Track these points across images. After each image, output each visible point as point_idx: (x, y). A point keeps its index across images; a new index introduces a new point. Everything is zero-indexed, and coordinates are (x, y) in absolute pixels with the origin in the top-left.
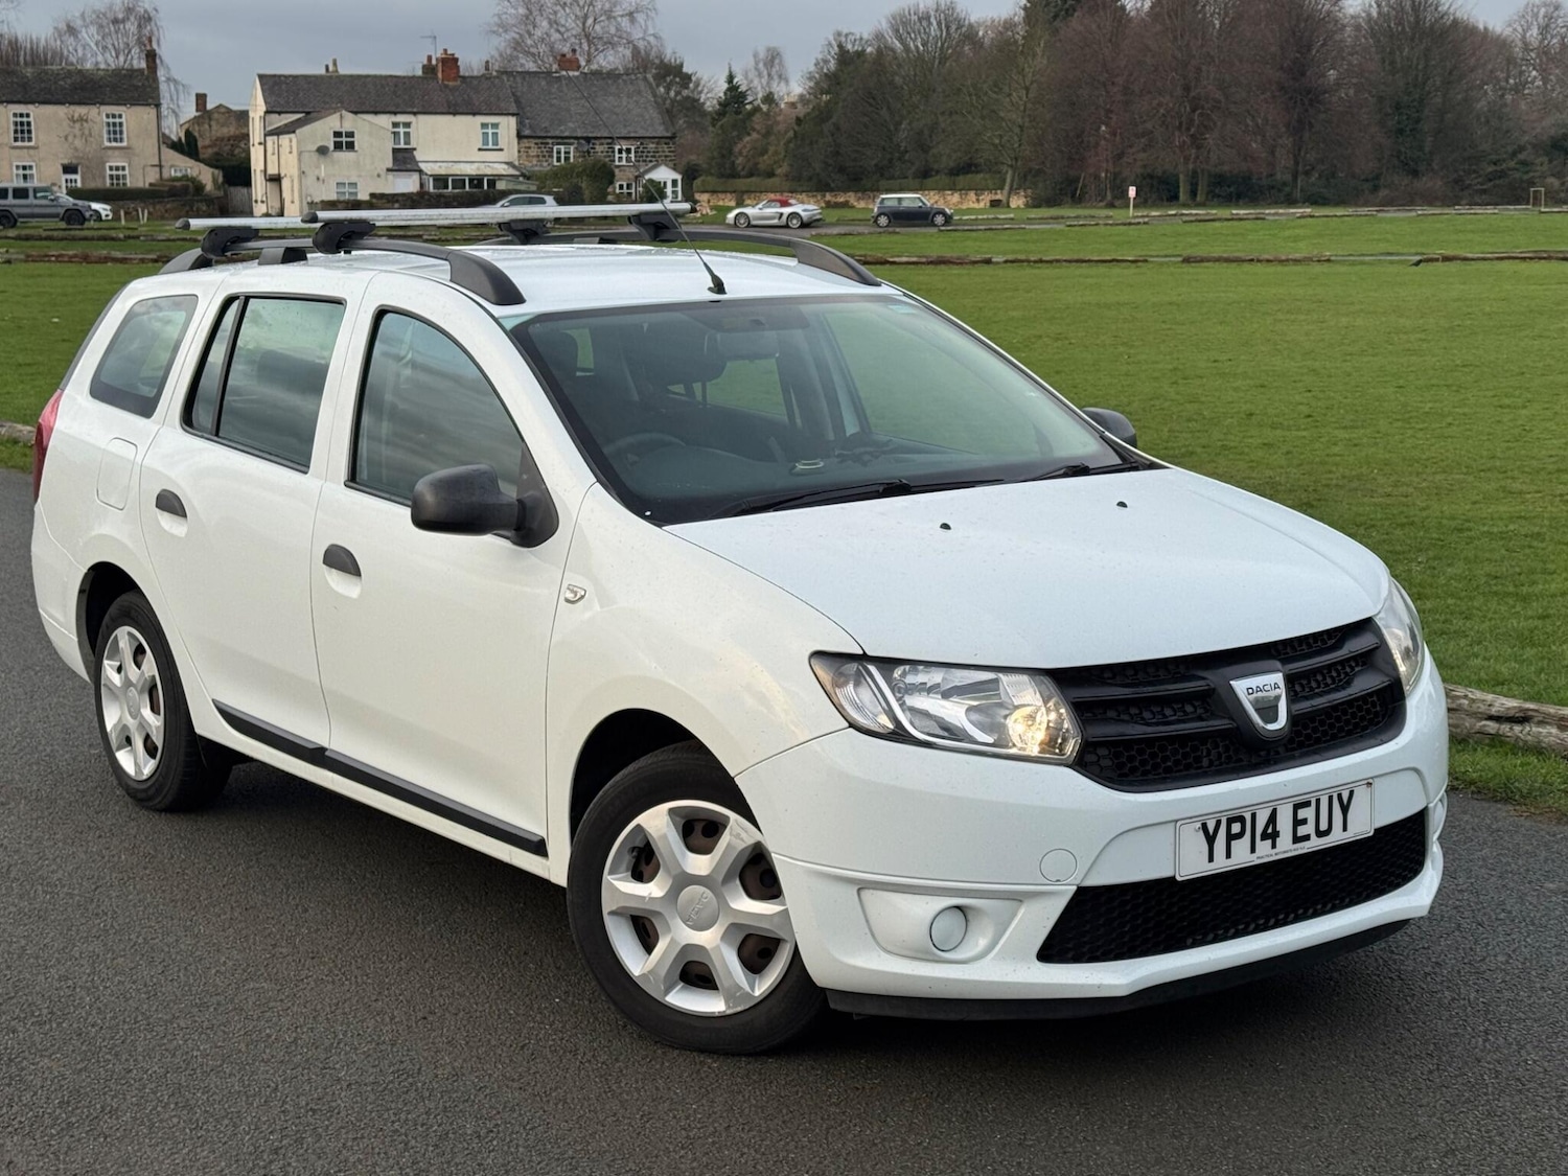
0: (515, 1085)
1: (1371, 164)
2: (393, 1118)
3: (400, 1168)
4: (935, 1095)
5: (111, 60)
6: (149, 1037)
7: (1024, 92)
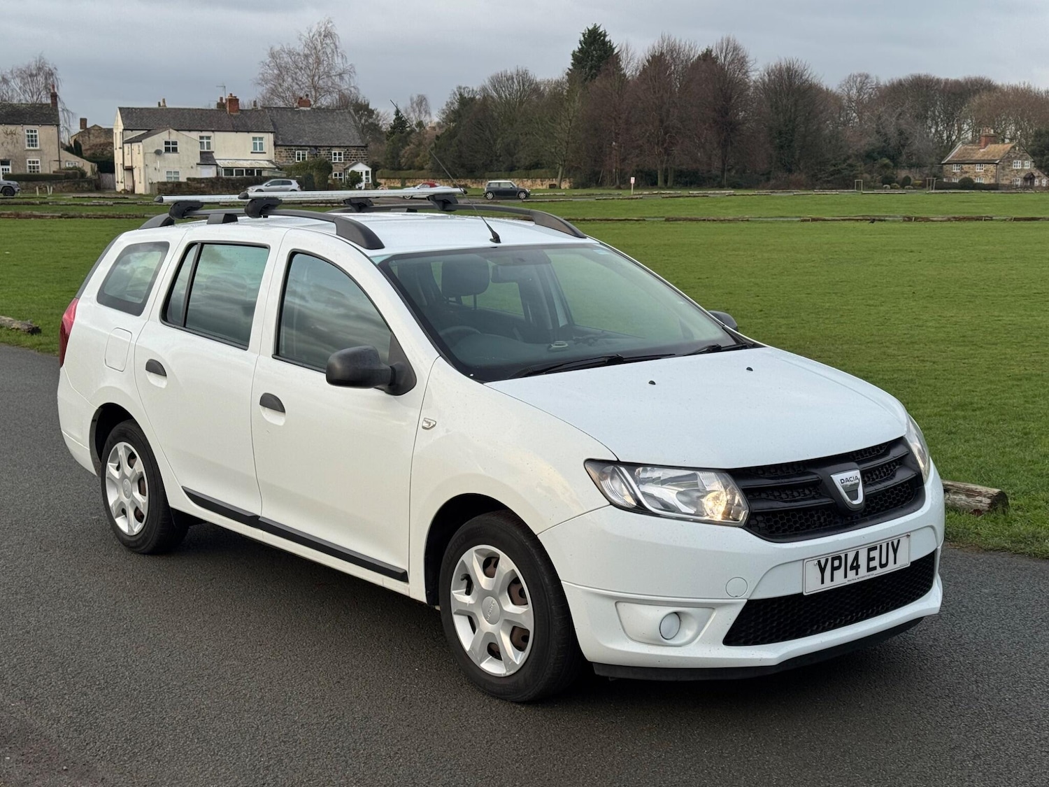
0: (405, 723)
1: (766, 166)
2: (334, 746)
3: (347, 778)
4: (661, 726)
5: (28, 98)
6: (171, 696)
7: (569, 122)
